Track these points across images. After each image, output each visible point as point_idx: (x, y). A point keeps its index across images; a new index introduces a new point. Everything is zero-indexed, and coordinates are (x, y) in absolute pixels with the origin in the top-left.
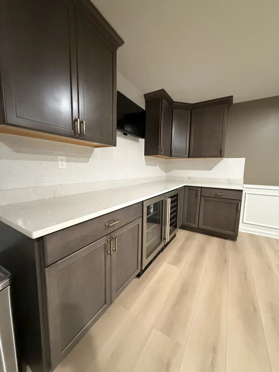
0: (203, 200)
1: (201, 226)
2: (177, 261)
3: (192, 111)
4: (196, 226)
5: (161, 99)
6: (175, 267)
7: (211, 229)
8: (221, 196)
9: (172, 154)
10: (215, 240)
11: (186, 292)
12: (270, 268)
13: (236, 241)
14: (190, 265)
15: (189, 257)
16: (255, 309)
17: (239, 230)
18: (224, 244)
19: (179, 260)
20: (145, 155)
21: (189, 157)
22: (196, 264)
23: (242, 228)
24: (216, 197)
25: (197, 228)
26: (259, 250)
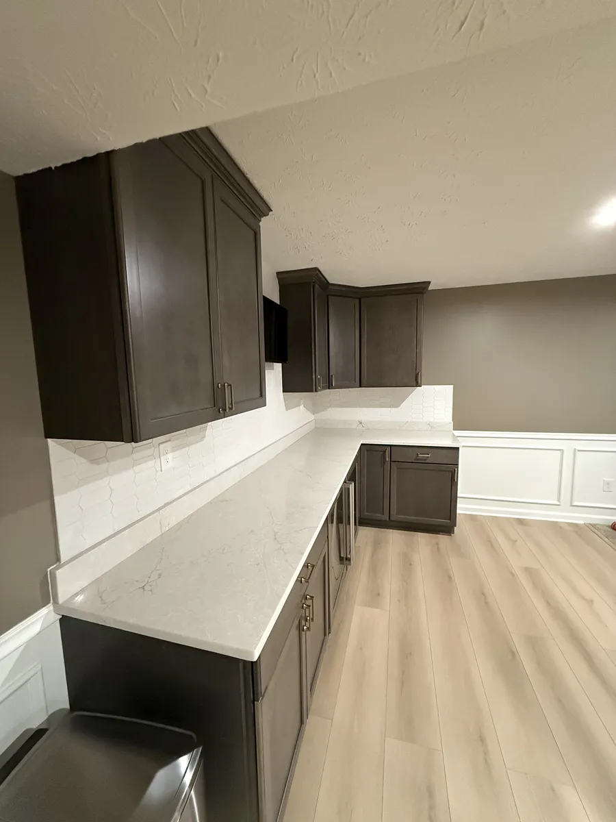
0: (395, 468)
1: (395, 517)
2: (375, 598)
3: (362, 300)
4: (386, 517)
5: (312, 284)
6: (376, 611)
7: (412, 518)
8: (426, 460)
9: (332, 383)
10: (422, 538)
11: (410, 654)
12: (513, 575)
13: (453, 533)
14: (399, 601)
15: (390, 583)
16: (513, 653)
17: (458, 511)
18: (437, 544)
19: (379, 595)
20: (283, 392)
21: (360, 386)
22: (407, 595)
23: (462, 508)
24: (418, 461)
25: (388, 520)
26: (490, 544)
